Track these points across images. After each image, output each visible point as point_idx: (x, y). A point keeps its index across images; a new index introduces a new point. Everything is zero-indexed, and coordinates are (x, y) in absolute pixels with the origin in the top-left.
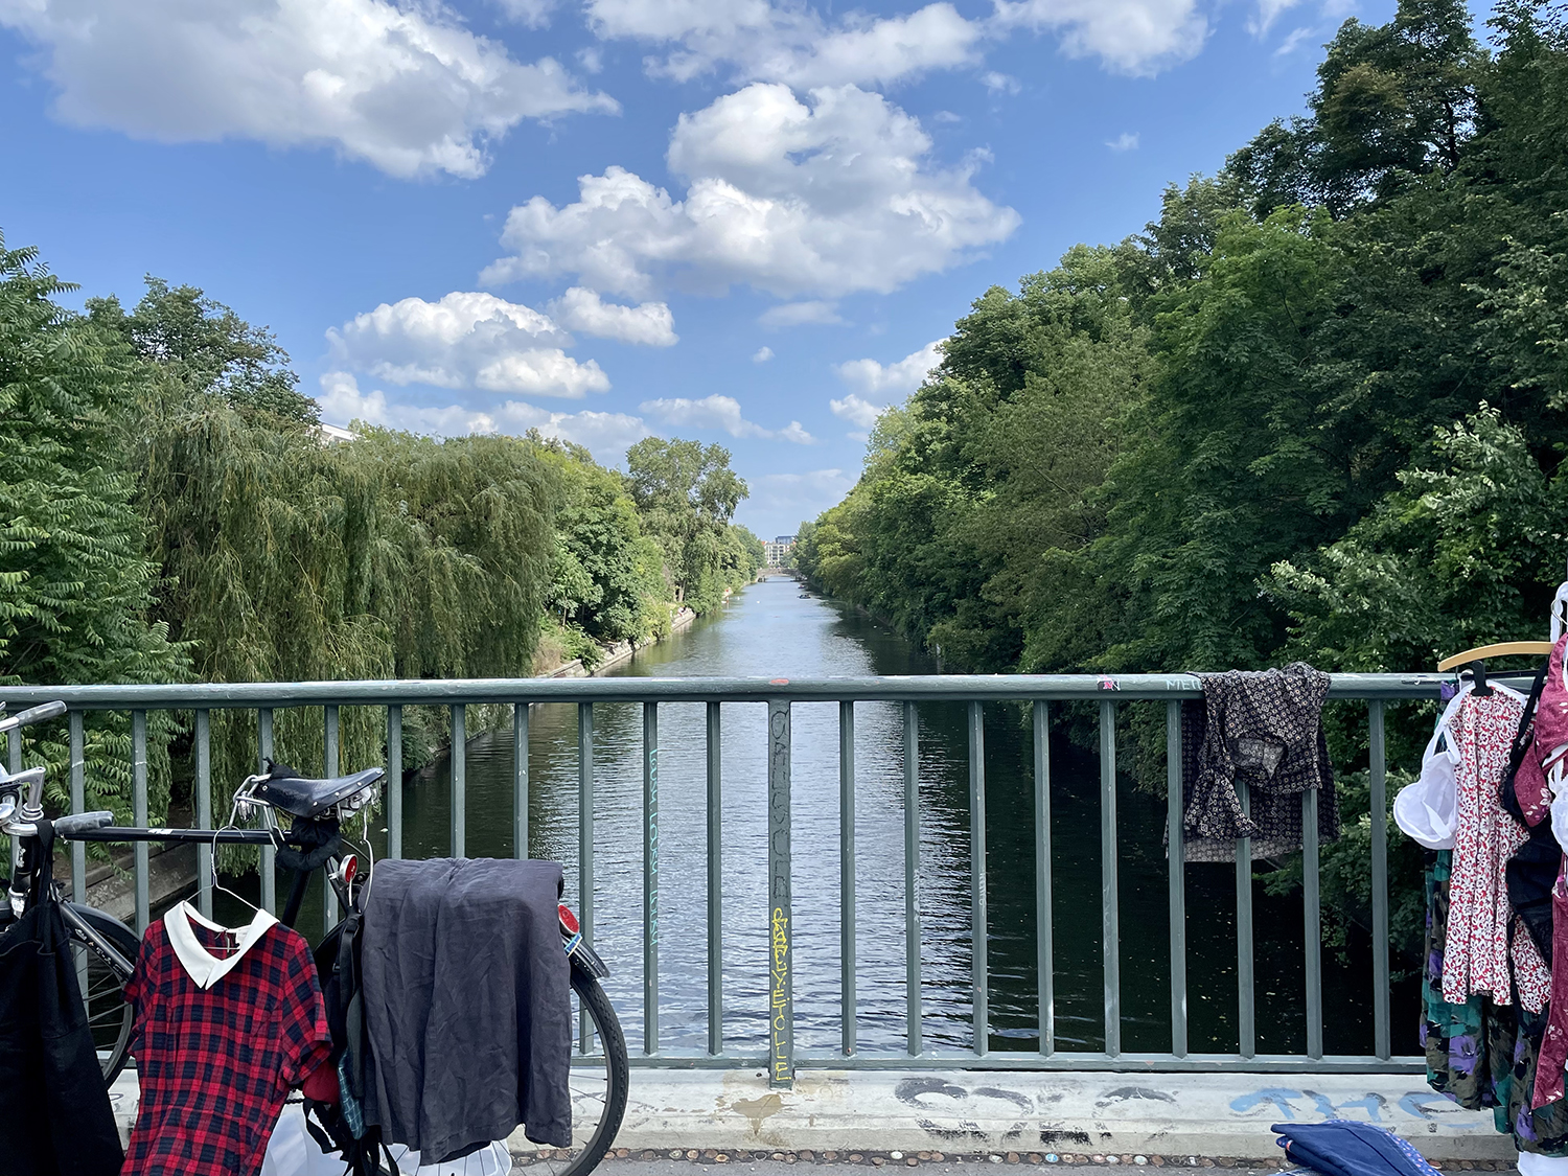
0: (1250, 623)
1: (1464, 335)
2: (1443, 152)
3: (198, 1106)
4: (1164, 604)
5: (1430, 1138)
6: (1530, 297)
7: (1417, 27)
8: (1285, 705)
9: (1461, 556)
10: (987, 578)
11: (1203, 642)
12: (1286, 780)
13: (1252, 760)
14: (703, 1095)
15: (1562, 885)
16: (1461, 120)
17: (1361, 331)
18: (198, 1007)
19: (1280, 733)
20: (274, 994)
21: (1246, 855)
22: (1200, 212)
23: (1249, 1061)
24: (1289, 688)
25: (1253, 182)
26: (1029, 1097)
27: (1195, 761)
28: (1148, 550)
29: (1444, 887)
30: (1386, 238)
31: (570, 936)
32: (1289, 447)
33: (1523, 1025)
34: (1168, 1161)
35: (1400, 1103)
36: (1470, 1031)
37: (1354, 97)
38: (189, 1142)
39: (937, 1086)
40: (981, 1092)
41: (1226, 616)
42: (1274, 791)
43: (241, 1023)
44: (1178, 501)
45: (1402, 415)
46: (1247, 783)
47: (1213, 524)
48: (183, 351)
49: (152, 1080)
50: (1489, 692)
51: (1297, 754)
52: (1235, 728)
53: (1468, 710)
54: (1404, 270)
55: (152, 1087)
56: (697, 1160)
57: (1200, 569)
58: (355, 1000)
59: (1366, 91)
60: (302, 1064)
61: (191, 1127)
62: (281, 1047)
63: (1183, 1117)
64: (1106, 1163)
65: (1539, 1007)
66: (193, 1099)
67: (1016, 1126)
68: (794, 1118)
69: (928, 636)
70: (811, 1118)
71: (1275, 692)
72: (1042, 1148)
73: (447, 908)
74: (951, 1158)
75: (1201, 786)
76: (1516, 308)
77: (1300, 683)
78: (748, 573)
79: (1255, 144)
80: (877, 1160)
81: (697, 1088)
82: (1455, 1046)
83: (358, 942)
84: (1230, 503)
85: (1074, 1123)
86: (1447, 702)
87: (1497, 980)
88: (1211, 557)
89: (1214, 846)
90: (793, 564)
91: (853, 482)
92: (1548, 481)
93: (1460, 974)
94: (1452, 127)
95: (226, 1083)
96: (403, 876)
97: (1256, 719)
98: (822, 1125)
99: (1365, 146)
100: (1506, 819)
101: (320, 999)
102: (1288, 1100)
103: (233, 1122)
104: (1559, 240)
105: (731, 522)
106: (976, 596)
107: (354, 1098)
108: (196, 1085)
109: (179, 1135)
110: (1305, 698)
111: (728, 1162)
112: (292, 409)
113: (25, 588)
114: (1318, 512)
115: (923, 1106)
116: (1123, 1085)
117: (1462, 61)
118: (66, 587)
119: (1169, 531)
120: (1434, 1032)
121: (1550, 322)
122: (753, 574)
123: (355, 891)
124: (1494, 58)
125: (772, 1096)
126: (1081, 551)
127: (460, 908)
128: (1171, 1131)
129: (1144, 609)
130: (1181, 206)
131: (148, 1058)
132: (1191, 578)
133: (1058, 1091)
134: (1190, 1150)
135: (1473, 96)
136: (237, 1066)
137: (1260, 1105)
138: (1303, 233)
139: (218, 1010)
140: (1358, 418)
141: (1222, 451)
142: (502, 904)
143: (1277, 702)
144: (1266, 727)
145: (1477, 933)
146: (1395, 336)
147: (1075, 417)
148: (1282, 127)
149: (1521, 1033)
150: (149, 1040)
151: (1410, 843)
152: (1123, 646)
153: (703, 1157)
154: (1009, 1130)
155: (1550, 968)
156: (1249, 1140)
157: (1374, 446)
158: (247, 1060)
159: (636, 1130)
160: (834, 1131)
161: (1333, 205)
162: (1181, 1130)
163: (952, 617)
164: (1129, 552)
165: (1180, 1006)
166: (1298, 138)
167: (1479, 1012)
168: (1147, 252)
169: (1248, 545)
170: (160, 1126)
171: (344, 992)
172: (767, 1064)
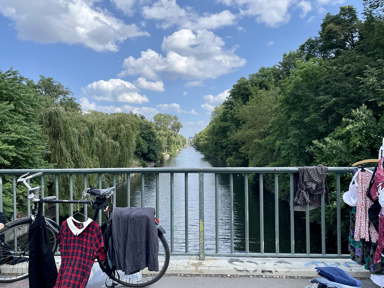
0: (304, 158)
1: (356, 89)
2: (351, 45)
3: (75, 262)
4: (284, 153)
5: (350, 272)
6: (372, 80)
7: (344, 15)
8: (317, 174)
9: (356, 141)
10: (240, 147)
11: (293, 162)
12: (317, 191)
13: (310, 187)
14: (184, 262)
15: (381, 214)
16: (355, 37)
17: (331, 88)
18: (74, 240)
19: (316, 180)
20: (92, 237)
21: (308, 209)
22: (292, 59)
23: (309, 255)
24: (318, 170)
25: (305, 52)
26: (258, 263)
27: (297, 187)
28: (279, 140)
29: (354, 215)
30: (337, 66)
31: (157, 224)
32: (313, 116)
33: (372, 246)
34: (290, 277)
35: (344, 265)
36: (360, 247)
37: (329, 31)
38: (73, 270)
39: (237, 261)
40: (247, 262)
41: (298, 156)
42: (315, 194)
43: (84, 243)
44: (287, 129)
45: (341, 108)
46: (308, 192)
47: (295, 134)
48: (49, 93)
49: (64, 256)
50: (364, 171)
51: (320, 185)
52: (306, 179)
53: (360, 175)
54: (341, 73)
55: (64, 258)
56: (183, 276)
57: (292, 145)
58: (110, 238)
59: (332, 30)
60: (98, 252)
61: (73, 266)
62: (94, 248)
63: (294, 267)
64: (276, 278)
65: (376, 242)
66: (74, 260)
67: (256, 269)
68: (205, 267)
69: (226, 160)
70: (209, 267)
71: (315, 171)
72: (262, 274)
73: (130, 218)
74: (241, 276)
75: (298, 193)
76: (369, 82)
77: (321, 169)
78: (182, 146)
79: (305, 43)
80: (224, 276)
81: (183, 260)
82: (357, 250)
83: (111, 225)
84: (299, 129)
85: (269, 268)
86: (355, 173)
87: (366, 235)
88: (295, 142)
89: (301, 207)
90: (193, 143)
91: (208, 124)
92: (377, 124)
93: (358, 234)
94: (353, 39)
95: (81, 256)
96: (120, 211)
97: (311, 177)
98: (211, 268)
99: (332, 43)
100: (368, 199)
101: (102, 238)
102: (318, 264)
103: (83, 265)
104: (379, 66)
105: (178, 134)
106: (238, 151)
107: (110, 259)
108: (74, 257)
109: (71, 268)
110: (322, 172)
111: (191, 277)
112: (74, 106)
113: (15, 149)
114: (321, 131)
115: (235, 265)
116: (280, 261)
117: (355, 23)
118: (24, 149)
119: (285, 136)
120: (352, 247)
121: (378, 85)
122: (184, 146)
123: (109, 214)
124: (363, 22)
125: (200, 262)
126: (263, 140)
127: (133, 218)
128: (291, 270)
129: (279, 154)
130: (287, 58)
131: (63, 251)
132: (290, 147)
133: (265, 262)
134: (295, 275)
135: (358, 31)
136: (84, 253)
137: (311, 265)
138: (317, 64)
139: (79, 240)
140: (330, 109)
141: (297, 117)
142: (143, 217)
143: (315, 173)
144: (313, 179)
145: (362, 225)
146: (339, 89)
147: (261, 108)
148: (312, 39)
149: (372, 248)
150: (63, 248)
151: (346, 205)
152: (273, 163)
153: (185, 275)
154: (254, 270)
155: (378, 233)
156: (309, 272)
157: (334, 115)
158: (86, 251)
159: (170, 269)
160: (214, 270)
161: (324, 57)
162: (293, 270)
163: (232, 156)
164: (275, 140)
165: (293, 243)
166: (316, 41)
167: (362, 243)
168: (279, 69)
169: (304, 139)
170: (66, 266)
171: (108, 236)
172: (199, 255)
